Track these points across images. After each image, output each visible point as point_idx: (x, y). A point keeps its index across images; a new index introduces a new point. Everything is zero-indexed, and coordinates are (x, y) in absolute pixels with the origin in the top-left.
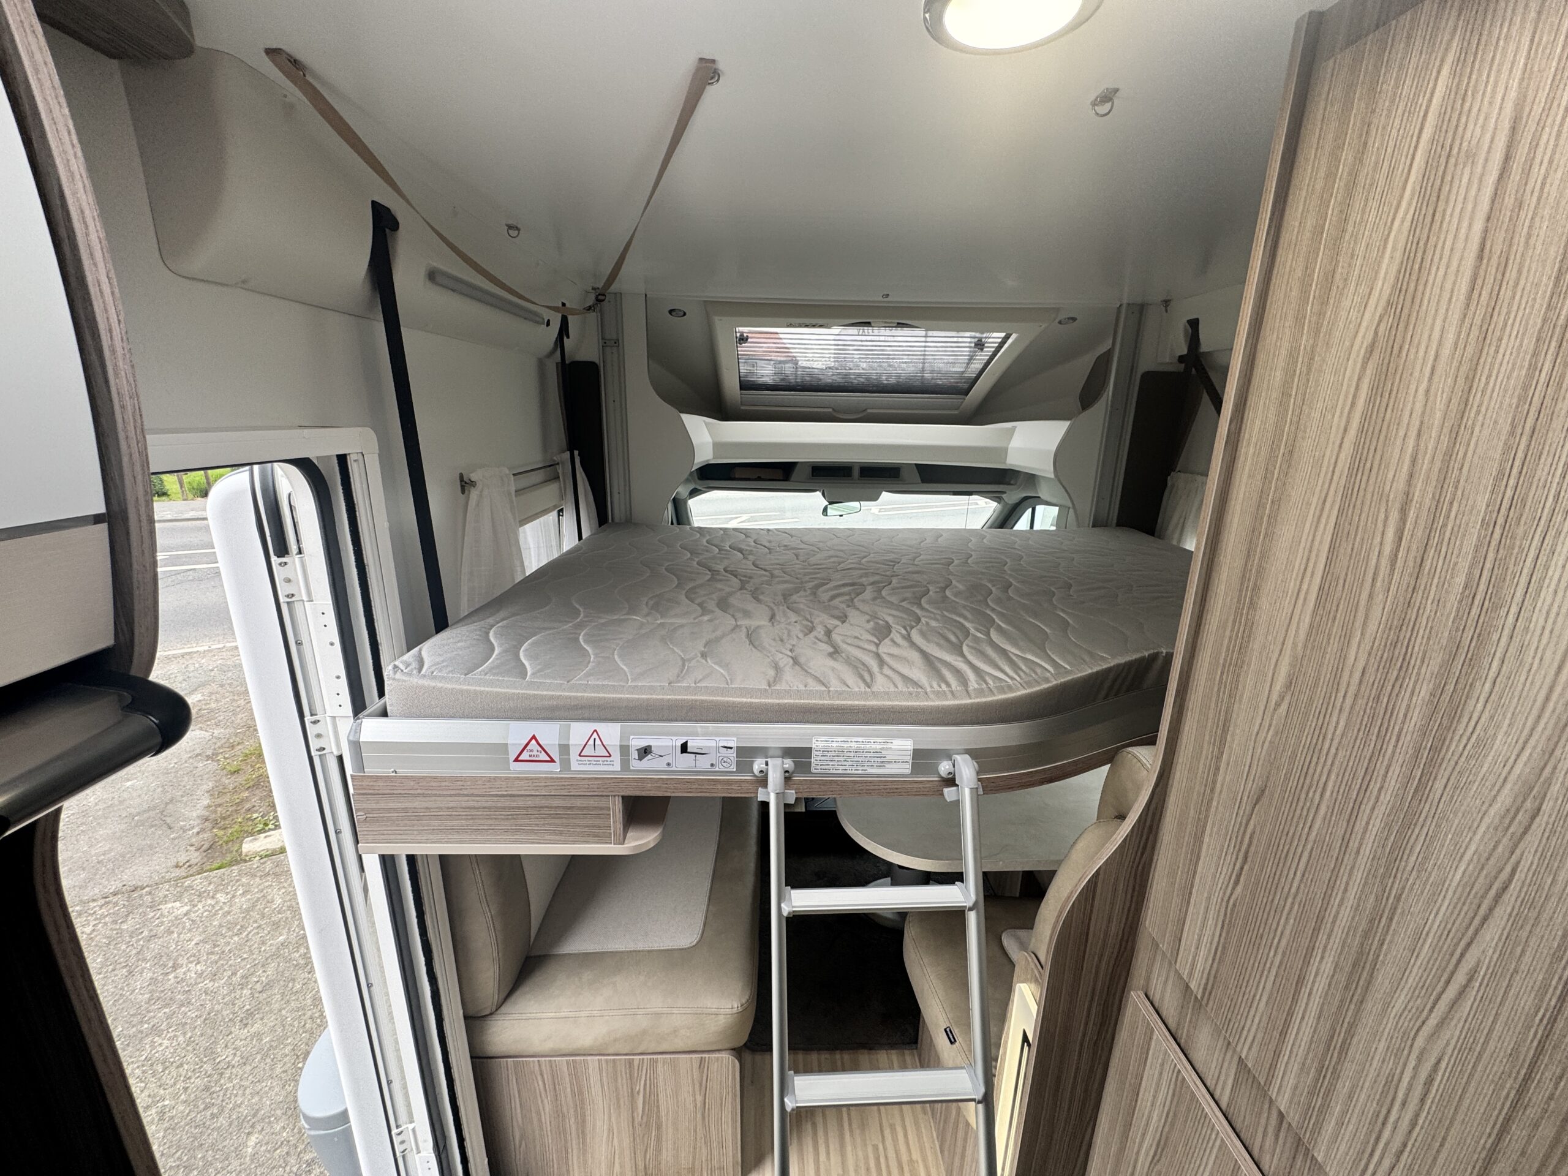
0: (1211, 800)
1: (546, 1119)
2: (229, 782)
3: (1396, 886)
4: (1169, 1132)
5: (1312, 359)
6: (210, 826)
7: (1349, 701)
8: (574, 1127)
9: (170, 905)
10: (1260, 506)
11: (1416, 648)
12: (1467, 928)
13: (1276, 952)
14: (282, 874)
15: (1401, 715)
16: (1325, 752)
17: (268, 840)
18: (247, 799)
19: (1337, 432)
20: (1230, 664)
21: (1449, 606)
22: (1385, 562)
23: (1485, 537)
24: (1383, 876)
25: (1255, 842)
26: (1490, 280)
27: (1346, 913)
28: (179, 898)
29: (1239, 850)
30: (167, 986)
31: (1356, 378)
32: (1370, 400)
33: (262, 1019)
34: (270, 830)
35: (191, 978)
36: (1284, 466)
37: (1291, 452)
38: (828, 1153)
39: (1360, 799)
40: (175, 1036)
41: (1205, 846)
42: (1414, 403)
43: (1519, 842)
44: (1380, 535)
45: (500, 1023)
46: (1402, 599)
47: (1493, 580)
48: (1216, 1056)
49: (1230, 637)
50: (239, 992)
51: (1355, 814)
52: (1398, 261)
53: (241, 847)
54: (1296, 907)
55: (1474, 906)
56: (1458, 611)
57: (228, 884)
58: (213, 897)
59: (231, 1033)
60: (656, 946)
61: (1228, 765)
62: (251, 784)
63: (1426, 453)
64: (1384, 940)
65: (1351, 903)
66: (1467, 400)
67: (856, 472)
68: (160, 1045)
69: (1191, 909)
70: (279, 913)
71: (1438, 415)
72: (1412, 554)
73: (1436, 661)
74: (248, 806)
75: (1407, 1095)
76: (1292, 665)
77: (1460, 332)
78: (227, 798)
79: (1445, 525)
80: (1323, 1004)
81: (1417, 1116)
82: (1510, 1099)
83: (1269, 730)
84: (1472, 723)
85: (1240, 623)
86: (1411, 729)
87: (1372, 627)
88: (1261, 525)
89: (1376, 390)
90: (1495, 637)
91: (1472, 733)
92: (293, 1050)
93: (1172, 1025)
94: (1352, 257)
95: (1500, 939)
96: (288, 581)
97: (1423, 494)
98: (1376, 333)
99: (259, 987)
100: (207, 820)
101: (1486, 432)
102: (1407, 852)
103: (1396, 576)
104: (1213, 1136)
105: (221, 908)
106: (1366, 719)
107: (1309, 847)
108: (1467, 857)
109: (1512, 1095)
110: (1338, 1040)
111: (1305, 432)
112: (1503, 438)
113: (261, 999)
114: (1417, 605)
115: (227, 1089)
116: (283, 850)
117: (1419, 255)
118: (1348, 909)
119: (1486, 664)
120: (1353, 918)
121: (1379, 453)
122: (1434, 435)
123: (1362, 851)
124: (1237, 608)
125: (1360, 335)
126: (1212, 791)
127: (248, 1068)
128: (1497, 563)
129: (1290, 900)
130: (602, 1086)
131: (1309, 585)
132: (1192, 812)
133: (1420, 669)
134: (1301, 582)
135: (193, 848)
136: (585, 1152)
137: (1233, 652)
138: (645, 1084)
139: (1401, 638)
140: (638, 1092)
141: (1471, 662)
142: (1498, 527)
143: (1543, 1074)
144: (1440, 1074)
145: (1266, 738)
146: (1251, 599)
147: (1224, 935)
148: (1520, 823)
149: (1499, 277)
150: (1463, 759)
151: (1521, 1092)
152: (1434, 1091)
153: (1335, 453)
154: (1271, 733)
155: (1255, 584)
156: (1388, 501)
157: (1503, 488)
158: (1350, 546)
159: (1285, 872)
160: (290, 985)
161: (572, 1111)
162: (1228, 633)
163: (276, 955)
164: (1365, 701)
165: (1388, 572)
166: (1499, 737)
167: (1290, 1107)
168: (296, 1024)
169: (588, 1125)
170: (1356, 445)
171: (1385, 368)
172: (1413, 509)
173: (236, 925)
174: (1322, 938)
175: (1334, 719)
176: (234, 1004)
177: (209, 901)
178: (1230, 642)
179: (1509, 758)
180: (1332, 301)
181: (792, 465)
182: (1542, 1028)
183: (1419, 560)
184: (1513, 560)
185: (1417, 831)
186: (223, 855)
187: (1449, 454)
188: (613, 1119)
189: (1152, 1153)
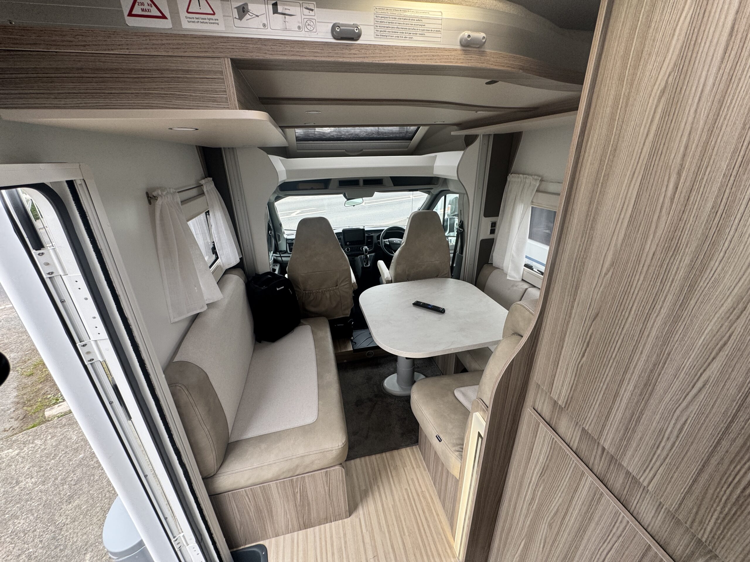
0: (569, 322)
1: (252, 514)
2: (28, 381)
3: (668, 349)
4: (548, 464)
5: (629, 99)
6: (21, 406)
7: (645, 269)
8: (267, 515)
9: (6, 452)
10: (597, 178)
11: (683, 240)
12: (705, 363)
13: (604, 384)
14: (73, 423)
15: (674, 272)
16: (632, 293)
17: (60, 407)
18: (42, 389)
19: (642, 136)
20: (580, 257)
21: (702, 218)
22: (667, 200)
23: (725, 182)
24: (661, 345)
25: (593, 338)
26: (736, 48)
27: (641, 364)
28: (10, 447)
29: (585, 342)
30: (15, 493)
31: (654, 107)
32: (662, 118)
33: (79, 498)
34: (60, 402)
35: (29, 486)
36: (611, 157)
37: (615, 150)
38: (386, 497)
39: (650, 313)
40: (27, 517)
41: (566, 342)
42: (688, 117)
43: (734, 323)
44: (665, 187)
45: (222, 477)
46: (676, 218)
47: (728, 203)
48: (570, 430)
49: (580, 245)
50: (61, 488)
51: (647, 320)
52: (681, 42)
53: (44, 414)
54: (615, 363)
55: (708, 353)
56: (707, 220)
57: (41, 434)
58: (33, 443)
59: (62, 508)
60: (296, 425)
61: (578, 304)
62: (42, 380)
63: (693, 142)
64: (661, 373)
65: (644, 358)
66: (719, 113)
67: (361, 183)
68: (19, 523)
69: (558, 370)
70: (76, 443)
71: (702, 123)
72: (683, 195)
73: (694, 245)
74: (43, 392)
75: (670, 435)
76: (614, 254)
77: (717, 77)
78: (29, 389)
79: (703, 179)
80: (628, 403)
81: (674, 443)
82: (722, 431)
83: (601, 286)
84: (713, 272)
85: (585, 237)
86: (679, 278)
87: (659, 233)
88: (597, 188)
89: (666, 113)
90: (728, 230)
91: (712, 277)
92: (101, 509)
93: (547, 419)
94: (654, 41)
95: (721, 366)
96: (47, 264)
97: (690, 164)
98: (667, 82)
99: (73, 483)
100: (18, 403)
101: (728, 129)
102: (675, 333)
103: (674, 206)
104: (571, 463)
105: (40, 448)
106: (654, 276)
107: (622, 337)
108: (706, 332)
109: (723, 429)
110: (635, 417)
111: (623, 138)
112: (738, 132)
113: (76, 488)
114: (685, 219)
115: (66, 536)
116: (70, 412)
117: (695, 36)
118: (642, 362)
119: (722, 244)
120: (645, 365)
121: (666, 145)
122: (698, 133)
123: (650, 336)
124: (584, 230)
125: (658, 83)
126: (570, 317)
127: (76, 523)
128: (731, 194)
129: (611, 361)
130: (279, 493)
131: (624, 216)
132: (559, 328)
133: (685, 249)
134: (620, 214)
135: (13, 420)
136: (273, 523)
137: (581, 252)
138: (300, 488)
139: (675, 236)
140: (297, 492)
141: (713, 244)
142: (732, 176)
143: (739, 419)
144: (687, 425)
145: (599, 290)
146: (592, 225)
147: (576, 379)
148: (735, 315)
149: (742, 44)
150: (707, 289)
151: (727, 428)
152: (683, 432)
153: (641, 148)
154: (602, 288)
155: (594, 218)
156: (670, 169)
157: (736, 157)
158: (648, 194)
159: (609, 348)
160: (92, 478)
161: (265, 509)
162: (578, 243)
163: (80, 465)
164: (654, 268)
165: (669, 204)
166: (727, 277)
167: (610, 447)
168: (100, 496)
169: (274, 511)
170: (653, 142)
171: (671, 101)
172: (684, 172)
173: (51, 454)
174: (628, 376)
175: (637, 277)
176: (59, 494)
177: (31, 445)
178: (579, 247)
179: (731, 286)
180: (641, 67)
181: (329, 180)
182: (740, 400)
183: (687, 198)
184: (740, 192)
185: (680, 324)
186: (34, 420)
187: (707, 143)
188: (286, 506)
189: (540, 472)
